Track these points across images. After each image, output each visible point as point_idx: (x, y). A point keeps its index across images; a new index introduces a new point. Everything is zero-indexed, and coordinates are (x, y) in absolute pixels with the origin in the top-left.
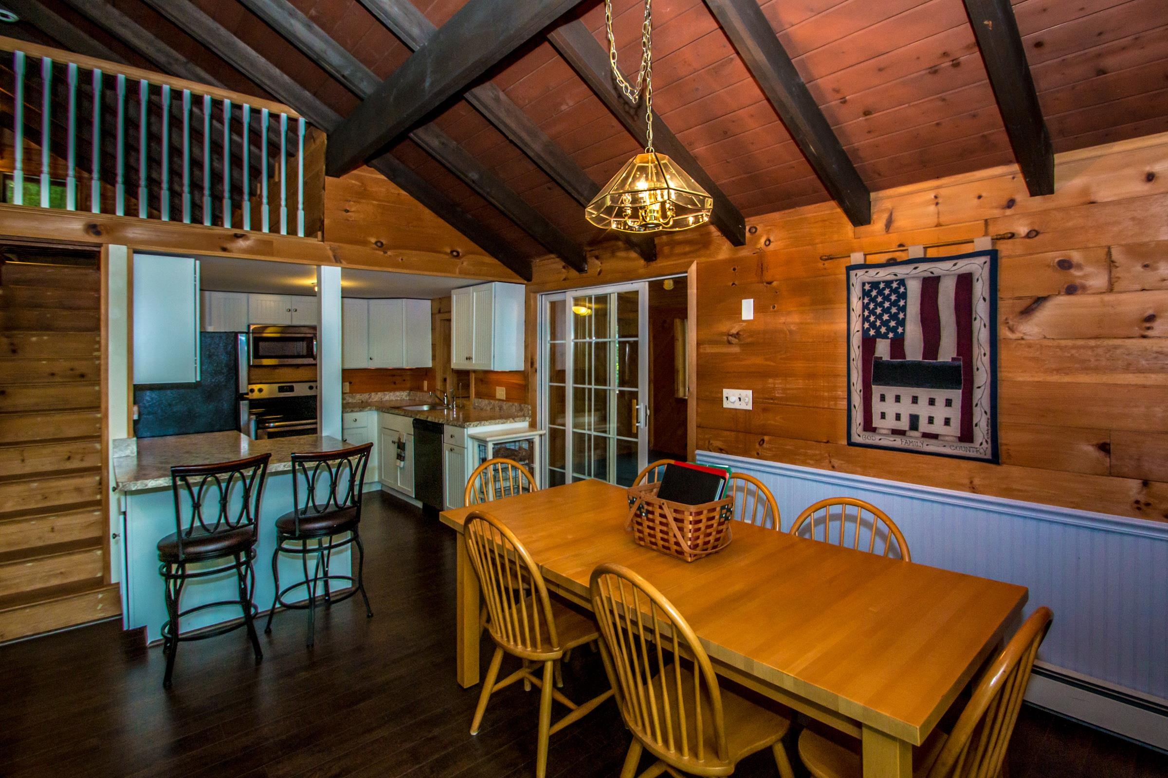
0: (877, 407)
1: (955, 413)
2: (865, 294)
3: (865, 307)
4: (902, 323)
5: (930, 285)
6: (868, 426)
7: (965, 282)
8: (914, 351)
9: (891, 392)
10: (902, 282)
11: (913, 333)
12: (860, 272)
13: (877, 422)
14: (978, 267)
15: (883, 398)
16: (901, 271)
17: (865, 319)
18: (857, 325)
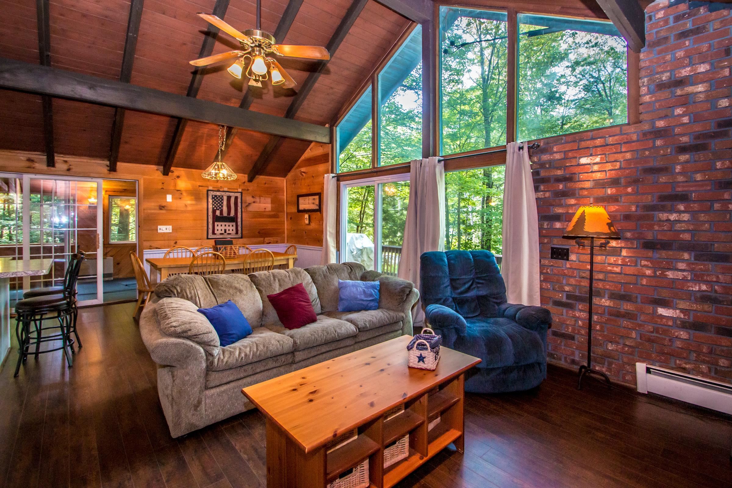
0: (216, 228)
1: (234, 228)
2: (213, 198)
3: (213, 201)
4: (222, 206)
5: (229, 198)
6: (214, 233)
7: (236, 198)
8: (225, 214)
9: (220, 224)
10: (222, 196)
11: (225, 209)
12: (212, 192)
13: (216, 232)
14: (239, 195)
15: (218, 225)
16: (223, 193)
17: (213, 205)
18: (210, 206)
